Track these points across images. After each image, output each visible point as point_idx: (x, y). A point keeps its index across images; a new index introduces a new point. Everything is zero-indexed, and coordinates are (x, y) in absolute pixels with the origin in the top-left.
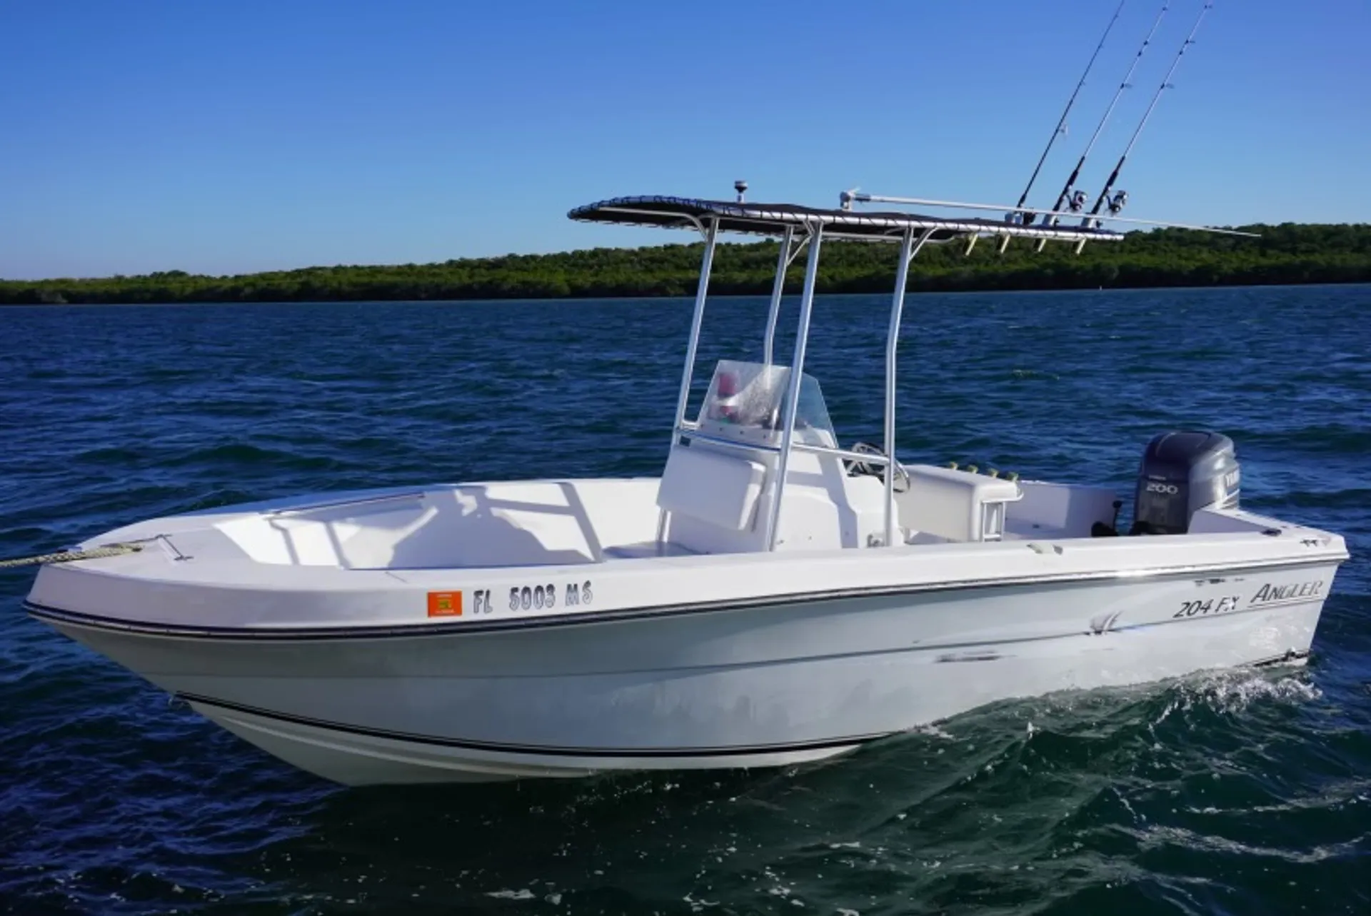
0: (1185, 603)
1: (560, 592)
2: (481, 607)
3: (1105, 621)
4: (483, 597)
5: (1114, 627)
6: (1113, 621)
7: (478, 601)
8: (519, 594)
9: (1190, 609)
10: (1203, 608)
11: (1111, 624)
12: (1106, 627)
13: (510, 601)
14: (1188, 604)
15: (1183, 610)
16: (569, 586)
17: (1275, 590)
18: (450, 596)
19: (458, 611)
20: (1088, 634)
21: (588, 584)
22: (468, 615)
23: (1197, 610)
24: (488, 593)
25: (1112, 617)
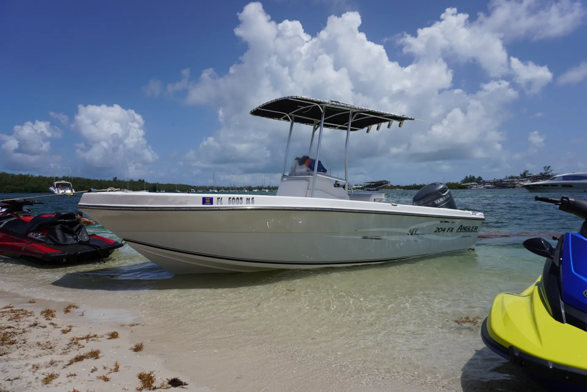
0: (437, 228)
1: (244, 200)
2: (219, 202)
3: (414, 231)
4: (220, 200)
5: (416, 233)
6: (416, 231)
7: (218, 201)
8: (231, 199)
9: (439, 230)
10: (443, 230)
11: (415, 232)
12: (414, 233)
13: (228, 201)
14: (438, 228)
15: (437, 230)
16: (247, 198)
17: (464, 227)
18: (210, 199)
19: (212, 203)
20: (409, 234)
21: (253, 198)
22: (215, 205)
23: (441, 231)
24: (222, 198)
25: (416, 230)
